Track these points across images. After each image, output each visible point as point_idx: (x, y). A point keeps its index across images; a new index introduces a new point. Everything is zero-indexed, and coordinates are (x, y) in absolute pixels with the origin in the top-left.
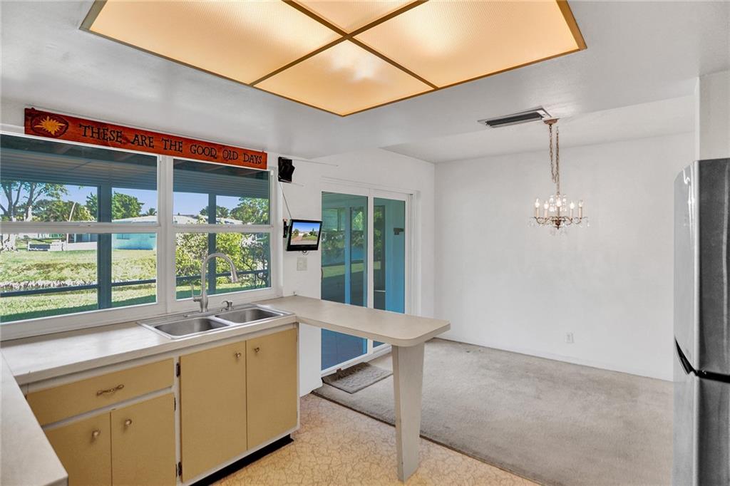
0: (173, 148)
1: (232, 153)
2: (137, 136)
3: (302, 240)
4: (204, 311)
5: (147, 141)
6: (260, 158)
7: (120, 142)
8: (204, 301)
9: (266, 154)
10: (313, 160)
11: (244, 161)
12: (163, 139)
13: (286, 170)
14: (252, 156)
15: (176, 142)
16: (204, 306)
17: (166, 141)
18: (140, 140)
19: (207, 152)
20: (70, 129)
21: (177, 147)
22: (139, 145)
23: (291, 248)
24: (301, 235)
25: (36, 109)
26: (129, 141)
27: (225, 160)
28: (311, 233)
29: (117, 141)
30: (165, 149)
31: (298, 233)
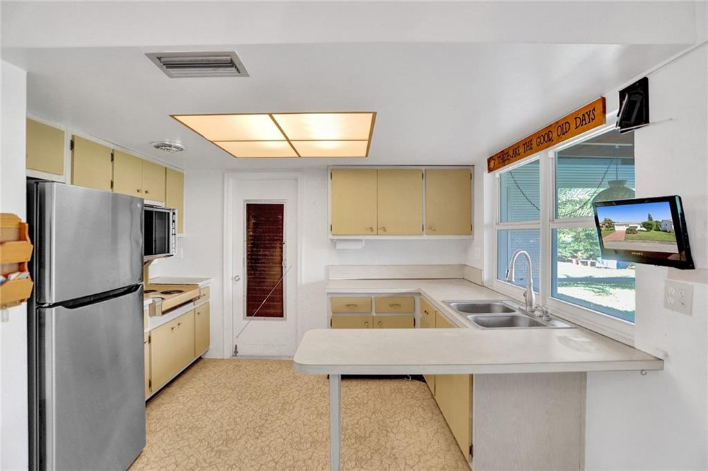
2: (513, 150)
3: (626, 240)
4: (528, 308)
6: (593, 111)
7: (509, 159)
8: (528, 298)
11: (576, 127)
14: (584, 115)
16: (528, 304)
18: (515, 153)
20: (496, 162)
22: (515, 157)
24: (621, 229)
26: (511, 157)
31: (613, 226)
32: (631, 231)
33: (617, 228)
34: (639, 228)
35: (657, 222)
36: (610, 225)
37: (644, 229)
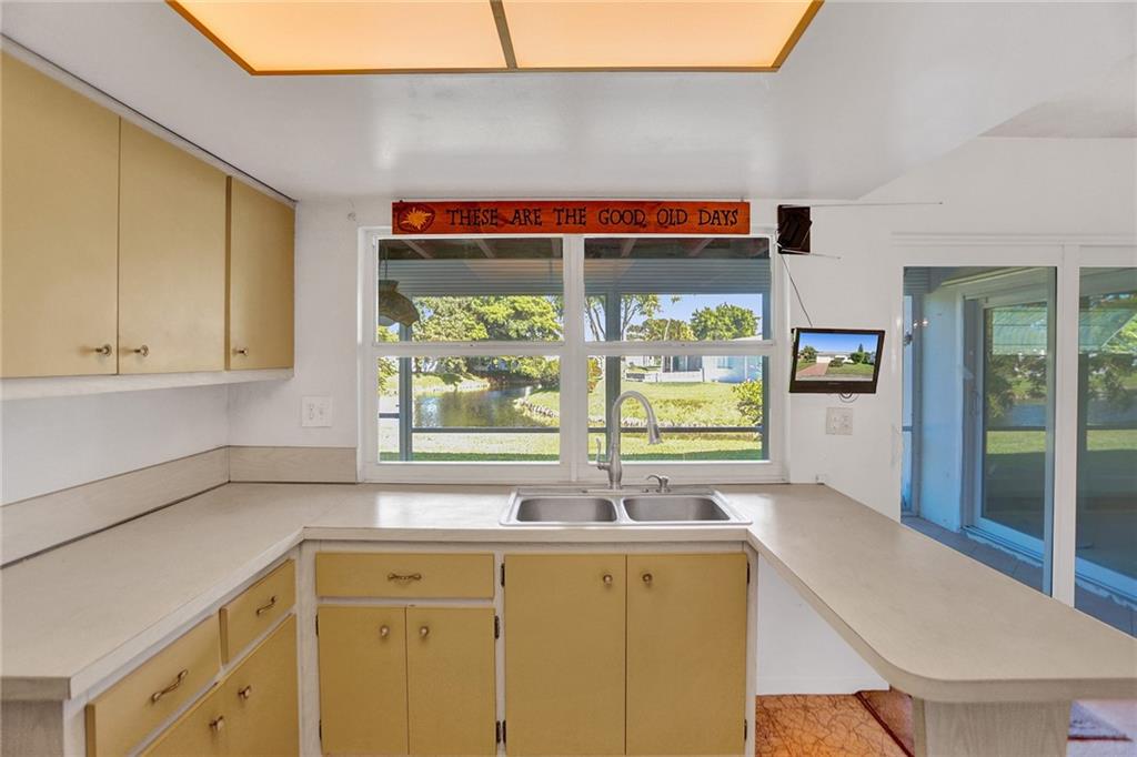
0: (571, 220)
1: (675, 213)
2: (517, 212)
3: (827, 373)
4: (615, 486)
5: (532, 217)
6: (736, 213)
7: (496, 224)
8: (615, 469)
9: (748, 204)
10: (860, 201)
11: (701, 223)
12: (555, 210)
13: (795, 228)
14: (716, 212)
15: (575, 210)
16: (615, 478)
17: (559, 211)
18: (522, 217)
19: (628, 217)
20: (437, 219)
21: (578, 218)
22: (521, 224)
23: (798, 387)
24: (823, 361)
25: (404, 201)
26: (506, 221)
27: (661, 227)
28: (855, 358)
29: (492, 224)
30: (559, 224)
31: (815, 358)
32: (836, 363)
33: (819, 360)
34: (846, 360)
35: (866, 353)
36: (811, 355)
37: (851, 361)
